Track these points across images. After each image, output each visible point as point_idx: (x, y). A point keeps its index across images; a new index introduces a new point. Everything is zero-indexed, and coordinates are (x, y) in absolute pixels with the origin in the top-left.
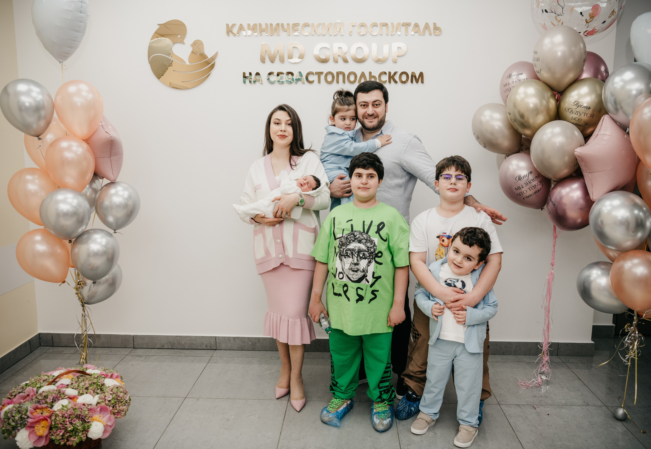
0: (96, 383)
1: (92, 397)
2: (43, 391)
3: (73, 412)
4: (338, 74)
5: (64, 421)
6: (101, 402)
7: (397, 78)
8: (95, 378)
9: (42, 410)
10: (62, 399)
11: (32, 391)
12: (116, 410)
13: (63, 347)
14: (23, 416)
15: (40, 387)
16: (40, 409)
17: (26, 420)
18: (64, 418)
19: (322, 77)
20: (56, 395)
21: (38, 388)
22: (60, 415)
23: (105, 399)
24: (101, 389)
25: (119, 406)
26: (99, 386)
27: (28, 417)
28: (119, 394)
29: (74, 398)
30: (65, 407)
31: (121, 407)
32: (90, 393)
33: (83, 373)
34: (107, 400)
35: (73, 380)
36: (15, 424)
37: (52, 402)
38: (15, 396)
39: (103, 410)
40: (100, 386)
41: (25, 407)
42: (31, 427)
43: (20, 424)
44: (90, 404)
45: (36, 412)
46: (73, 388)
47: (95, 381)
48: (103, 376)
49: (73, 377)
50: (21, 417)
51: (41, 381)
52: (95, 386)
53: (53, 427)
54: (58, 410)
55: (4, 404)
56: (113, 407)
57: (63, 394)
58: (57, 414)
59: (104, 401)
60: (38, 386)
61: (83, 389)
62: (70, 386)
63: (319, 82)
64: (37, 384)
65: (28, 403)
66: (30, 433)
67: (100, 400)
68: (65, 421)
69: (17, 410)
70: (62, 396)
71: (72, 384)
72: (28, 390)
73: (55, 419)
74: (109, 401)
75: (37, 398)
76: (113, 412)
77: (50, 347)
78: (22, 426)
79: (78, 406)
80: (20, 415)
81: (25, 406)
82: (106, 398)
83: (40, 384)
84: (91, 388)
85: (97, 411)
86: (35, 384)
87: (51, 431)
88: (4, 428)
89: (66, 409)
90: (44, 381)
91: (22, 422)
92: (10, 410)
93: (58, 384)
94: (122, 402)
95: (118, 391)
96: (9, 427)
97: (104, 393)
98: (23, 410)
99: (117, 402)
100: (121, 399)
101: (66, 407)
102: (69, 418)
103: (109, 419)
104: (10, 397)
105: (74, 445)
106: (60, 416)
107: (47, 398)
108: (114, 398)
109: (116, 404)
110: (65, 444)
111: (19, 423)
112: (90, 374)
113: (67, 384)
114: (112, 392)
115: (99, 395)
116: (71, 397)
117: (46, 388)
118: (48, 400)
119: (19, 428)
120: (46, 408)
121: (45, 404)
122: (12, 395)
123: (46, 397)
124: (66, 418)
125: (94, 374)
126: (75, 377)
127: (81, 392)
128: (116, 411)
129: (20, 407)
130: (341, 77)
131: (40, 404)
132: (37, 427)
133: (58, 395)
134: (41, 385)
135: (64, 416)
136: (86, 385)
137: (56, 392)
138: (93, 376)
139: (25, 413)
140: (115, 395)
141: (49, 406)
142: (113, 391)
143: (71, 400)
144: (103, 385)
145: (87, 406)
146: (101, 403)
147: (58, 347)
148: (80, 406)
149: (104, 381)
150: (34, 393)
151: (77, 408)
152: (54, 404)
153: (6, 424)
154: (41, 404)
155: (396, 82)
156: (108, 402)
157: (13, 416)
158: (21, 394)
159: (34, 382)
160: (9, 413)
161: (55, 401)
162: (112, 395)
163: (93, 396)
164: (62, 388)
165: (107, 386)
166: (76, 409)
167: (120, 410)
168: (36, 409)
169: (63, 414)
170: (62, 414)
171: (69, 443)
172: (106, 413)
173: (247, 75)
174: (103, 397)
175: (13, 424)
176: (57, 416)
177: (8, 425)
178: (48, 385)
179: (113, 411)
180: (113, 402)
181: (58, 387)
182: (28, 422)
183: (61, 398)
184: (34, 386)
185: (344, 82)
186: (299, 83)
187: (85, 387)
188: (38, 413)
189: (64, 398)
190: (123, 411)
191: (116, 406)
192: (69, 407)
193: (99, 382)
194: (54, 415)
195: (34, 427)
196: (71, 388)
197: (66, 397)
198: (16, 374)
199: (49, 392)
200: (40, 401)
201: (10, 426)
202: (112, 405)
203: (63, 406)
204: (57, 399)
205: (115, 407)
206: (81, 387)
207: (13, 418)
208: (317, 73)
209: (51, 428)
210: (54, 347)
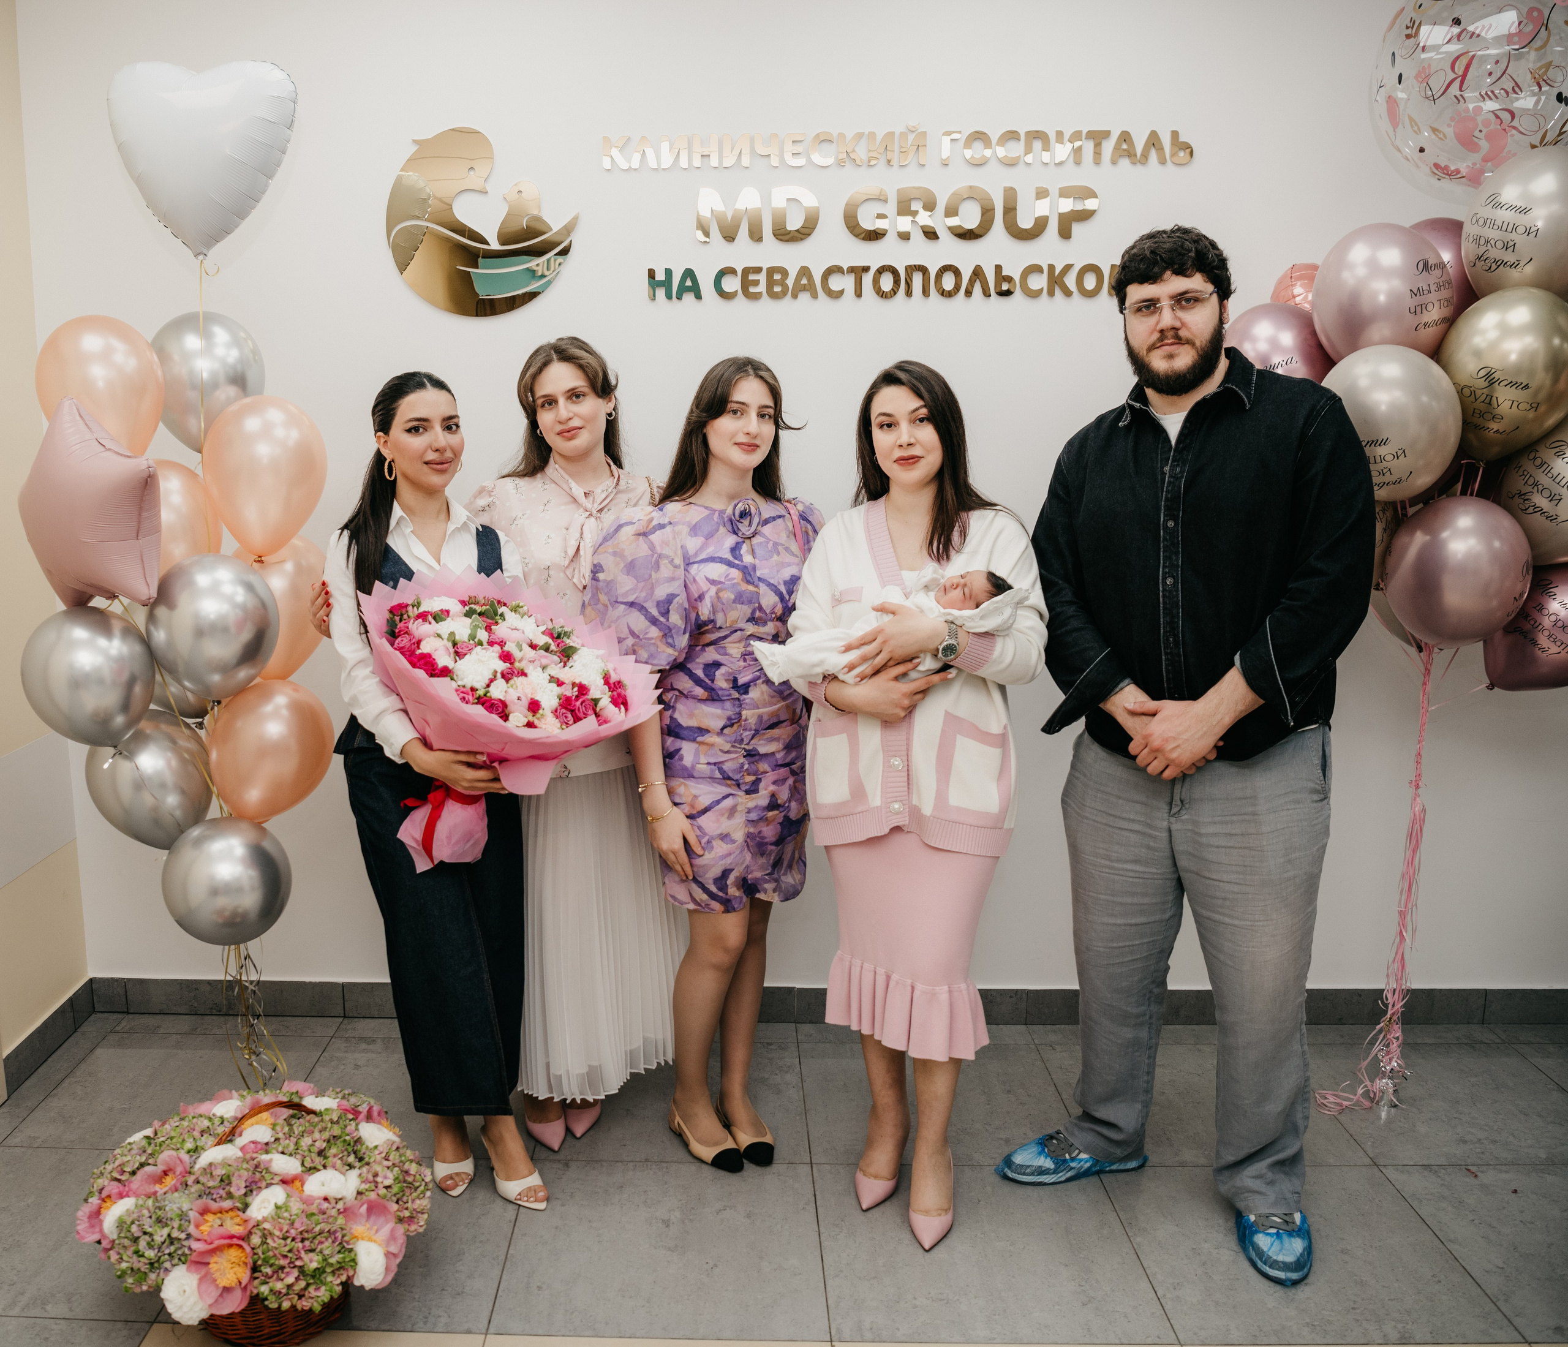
0: (340, 1137)
1: (342, 1177)
2: (211, 1164)
3: (309, 1222)
4: (911, 269)
5: (290, 1251)
6: (367, 1190)
7: (1070, 281)
8: (332, 1122)
9: (219, 1215)
10: (268, 1185)
11: (179, 1162)
12: (406, 1211)
13: (155, 1016)
14: (175, 1234)
15: (196, 1151)
16: (215, 1214)
17: (186, 1243)
18: (289, 1240)
19: (867, 279)
20: (250, 1173)
21: (189, 1152)
22: (277, 1233)
23: (376, 1182)
24: (355, 1153)
25: (413, 1201)
26: (349, 1145)
27: (189, 1236)
28: (407, 1166)
29: (293, 1182)
30: (283, 1210)
31: (418, 1202)
32: (334, 1167)
33: (296, 1108)
34: (380, 1186)
35: (278, 1128)
36: (156, 1256)
37: (245, 1195)
38: (134, 1173)
39: (374, 1209)
40: (352, 1144)
41: (175, 1209)
42: (200, 1263)
43: (170, 1254)
44: (340, 1197)
45: (207, 1221)
46: (283, 1153)
47: (336, 1130)
48: (351, 1116)
49: (272, 1121)
50: (169, 1235)
51: (196, 1134)
52: (339, 1143)
53: (260, 1262)
54: (265, 1220)
55: (109, 1196)
56: (397, 1202)
57: (268, 1170)
58: (265, 1229)
59: (373, 1188)
60: (189, 1145)
61: (313, 1154)
62: (274, 1146)
63: (859, 294)
64: (184, 1140)
65: (181, 1197)
66: (201, 1280)
67: (364, 1186)
68: (295, 1249)
69: (154, 1217)
70: (268, 1177)
71: (277, 1140)
72: (168, 1159)
73: (264, 1243)
74: (387, 1187)
75: (198, 1182)
76: (399, 1216)
77: (121, 1016)
78: (176, 1261)
79: (315, 1205)
80: (166, 1231)
81: (175, 1207)
82: (379, 1179)
83: (192, 1140)
84: (333, 1151)
85: (361, 1214)
86: (180, 1140)
87: (256, 1275)
88: (124, 1265)
89: (286, 1215)
90: (202, 1133)
91: (172, 1248)
92: (135, 1216)
93: (240, 1141)
94: (416, 1189)
95: (403, 1158)
96: (141, 1265)
97: (368, 1164)
98: (169, 1216)
99: (406, 1190)
100: (414, 1180)
101: (286, 1210)
102: (303, 1240)
103: (392, 1237)
104: (119, 1177)
105: (317, 1308)
106: (278, 1237)
107: (230, 1184)
108: (397, 1178)
109: (403, 1195)
110: (293, 1307)
111: (167, 1251)
112: (318, 1111)
113: (266, 1141)
114: (389, 1163)
115: (354, 1173)
116: (289, 1178)
117: (214, 1154)
118: (232, 1190)
119: (167, 1265)
120: (231, 1209)
121: (226, 1199)
122: (123, 1172)
123: (226, 1181)
124: (293, 1239)
125: (327, 1110)
126: (281, 1121)
127: (308, 1164)
128: (407, 1214)
129: (160, 1208)
130: (917, 279)
131: (215, 1200)
132: (216, 1263)
133: (257, 1173)
134: (198, 1144)
135: (288, 1234)
136: (317, 1144)
137: (245, 1166)
138: (327, 1118)
139: (180, 1225)
140: (396, 1169)
141: (238, 1205)
142: (391, 1158)
143: (288, 1188)
144: (359, 1141)
145: (334, 1202)
146: (367, 1193)
147: (142, 1016)
148: (319, 1204)
149: (357, 1129)
150: (185, 1168)
151: (314, 1211)
152: (249, 1199)
153: (130, 1252)
154: (218, 1200)
155: (1068, 293)
156: (384, 1191)
157: (145, 1233)
158: (147, 1169)
159: (173, 1134)
160: (133, 1223)
161: (251, 1191)
162: (392, 1171)
163: (344, 1174)
164: (257, 1152)
165: (371, 1146)
166: (313, 1214)
167: (414, 1210)
168: (204, 1212)
169: (285, 1230)
170: (281, 1230)
171: (305, 1303)
172: (382, 1220)
173: (660, 276)
174: (370, 1177)
175: (151, 1254)
176: (265, 1236)
177: (135, 1257)
178: (218, 1144)
179: (399, 1213)
180: (395, 1189)
181: (242, 1149)
182: (190, 1248)
183: (264, 1184)
184: (179, 1146)
185: (925, 292)
186: (805, 297)
187: (315, 1149)
188: (209, 1224)
189: (273, 1182)
190: (423, 1213)
191: (405, 1199)
192: (296, 1207)
193: (348, 1135)
194: (259, 1233)
195: (208, 1264)
196: (278, 1152)
197: (277, 1179)
198: (55, 1092)
199: (229, 1165)
200: (212, 1191)
201: (142, 1259)
202: (395, 1199)
203: (277, 1207)
204: (255, 1187)
205: (401, 1203)
206: (305, 1148)
207: (147, 1237)
208: (852, 270)
209: (255, 1269)
210: (131, 1016)
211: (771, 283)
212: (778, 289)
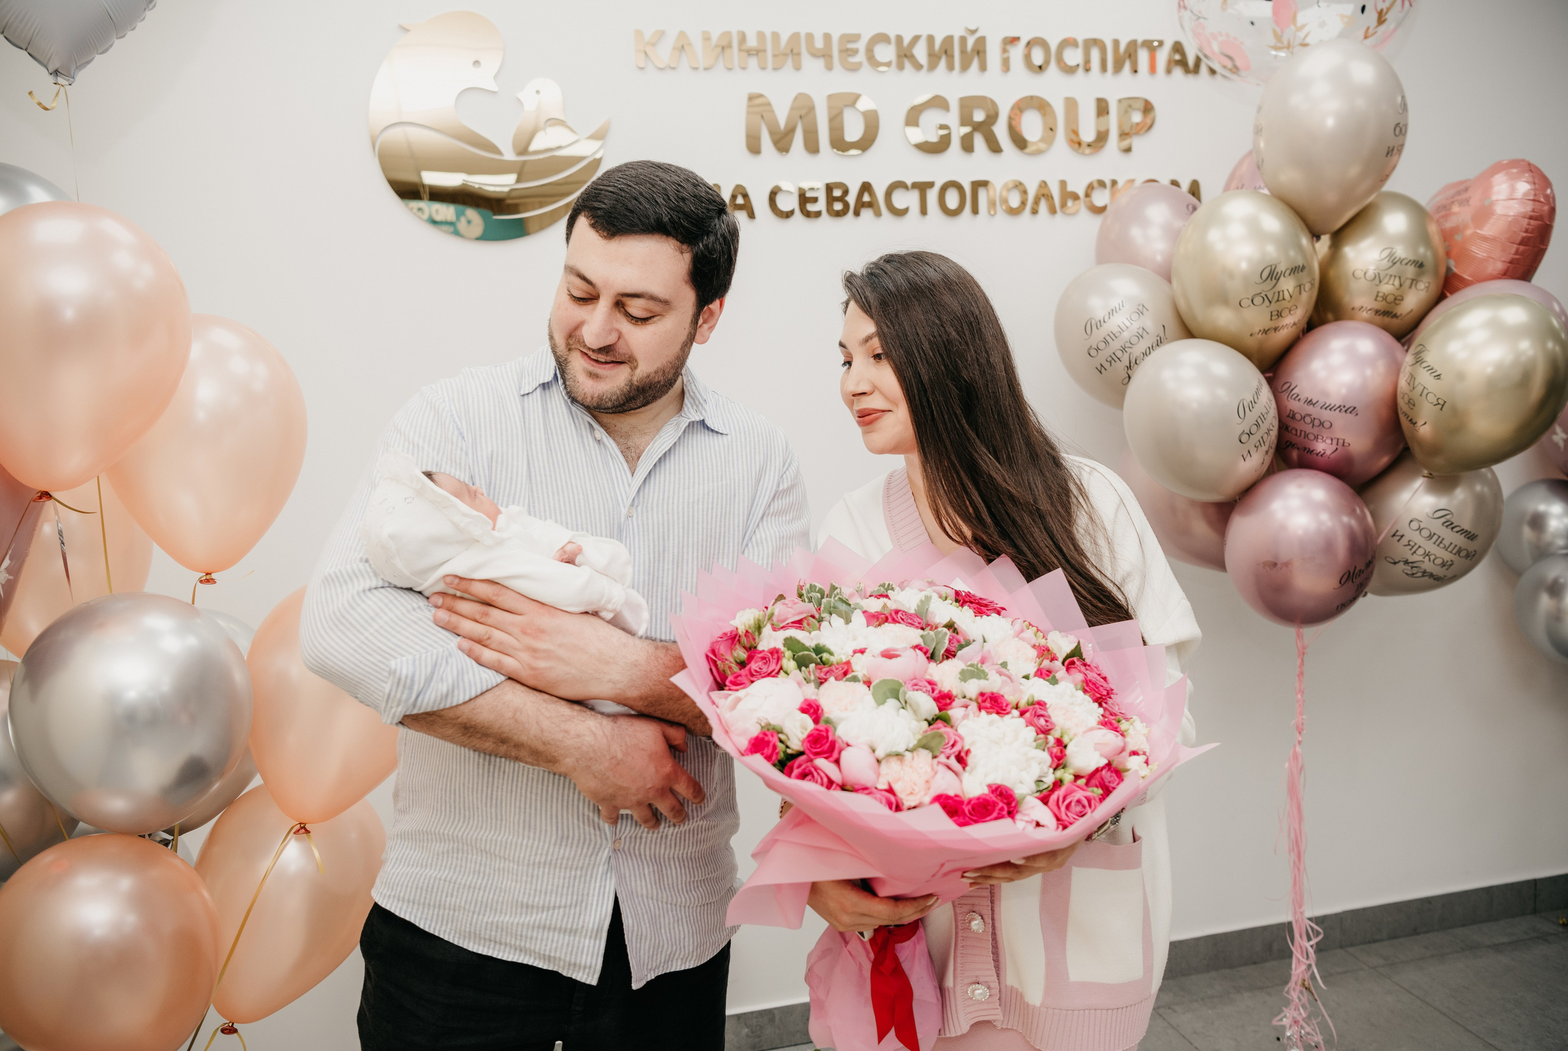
4: (978, 185)
19: (933, 196)
63: (924, 212)
186: (867, 216)
208: (915, 185)
211: (831, 199)
212: (838, 206)
